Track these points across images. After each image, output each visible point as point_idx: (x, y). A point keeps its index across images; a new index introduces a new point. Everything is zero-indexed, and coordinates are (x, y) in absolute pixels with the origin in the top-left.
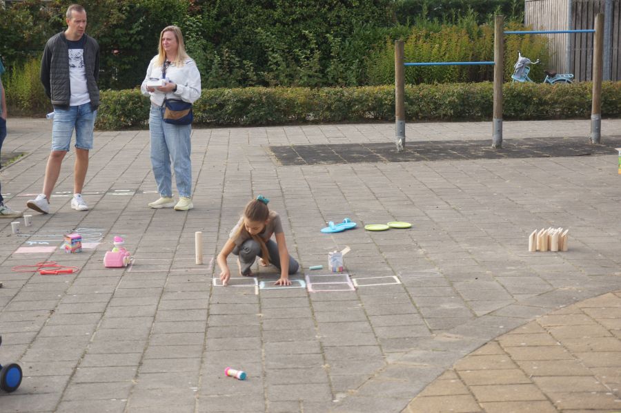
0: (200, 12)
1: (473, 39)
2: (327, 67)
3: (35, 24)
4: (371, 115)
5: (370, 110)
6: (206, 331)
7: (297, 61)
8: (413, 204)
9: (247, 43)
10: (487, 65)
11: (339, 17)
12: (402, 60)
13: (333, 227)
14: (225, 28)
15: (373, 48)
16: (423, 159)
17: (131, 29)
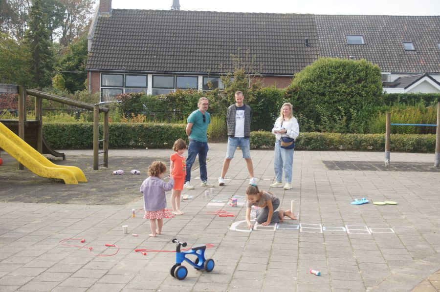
0: (290, 97)
1: (423, 113)
2: (349, 124)
3: (215, 101)
4: (371, 148)
5: (370, 145)
6: (298, 250)
7: (335, 120)
8: (396, 193)
9: (311, 112)
10: (430, 126)
11: (356, 101)
12: (389, 123)
13: (357, 201)
14: (301, 105)
15: (372, 116)
16: (399, 170)
17: (258, 104)
